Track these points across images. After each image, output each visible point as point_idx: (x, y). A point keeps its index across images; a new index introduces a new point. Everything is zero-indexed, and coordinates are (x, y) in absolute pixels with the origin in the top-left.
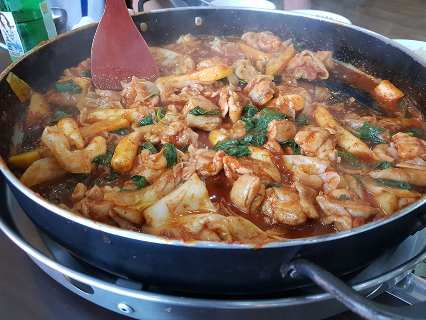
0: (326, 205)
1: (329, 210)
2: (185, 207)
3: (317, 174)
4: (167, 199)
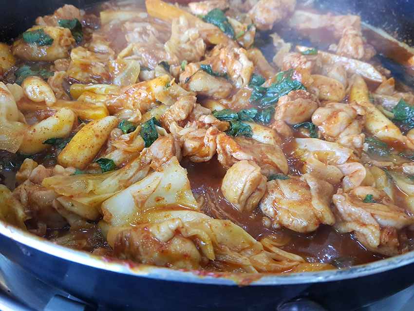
0: (346, 208)
1: (350, 215)
2: (158, 200)
3: (336, 164)
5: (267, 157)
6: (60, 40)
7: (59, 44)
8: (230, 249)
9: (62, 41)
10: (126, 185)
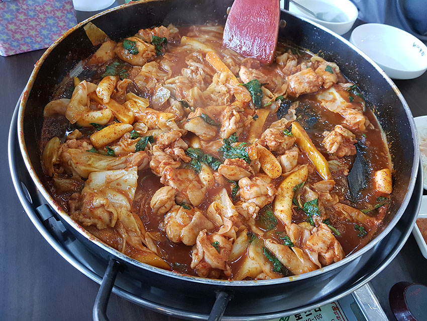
2: (117, 185)
4: (110, 173)
5: (186, 192)
6: (143, 53)
7: (142, 56)
8: (124, 227)
9: (144, 55)
10: (110, 168)
